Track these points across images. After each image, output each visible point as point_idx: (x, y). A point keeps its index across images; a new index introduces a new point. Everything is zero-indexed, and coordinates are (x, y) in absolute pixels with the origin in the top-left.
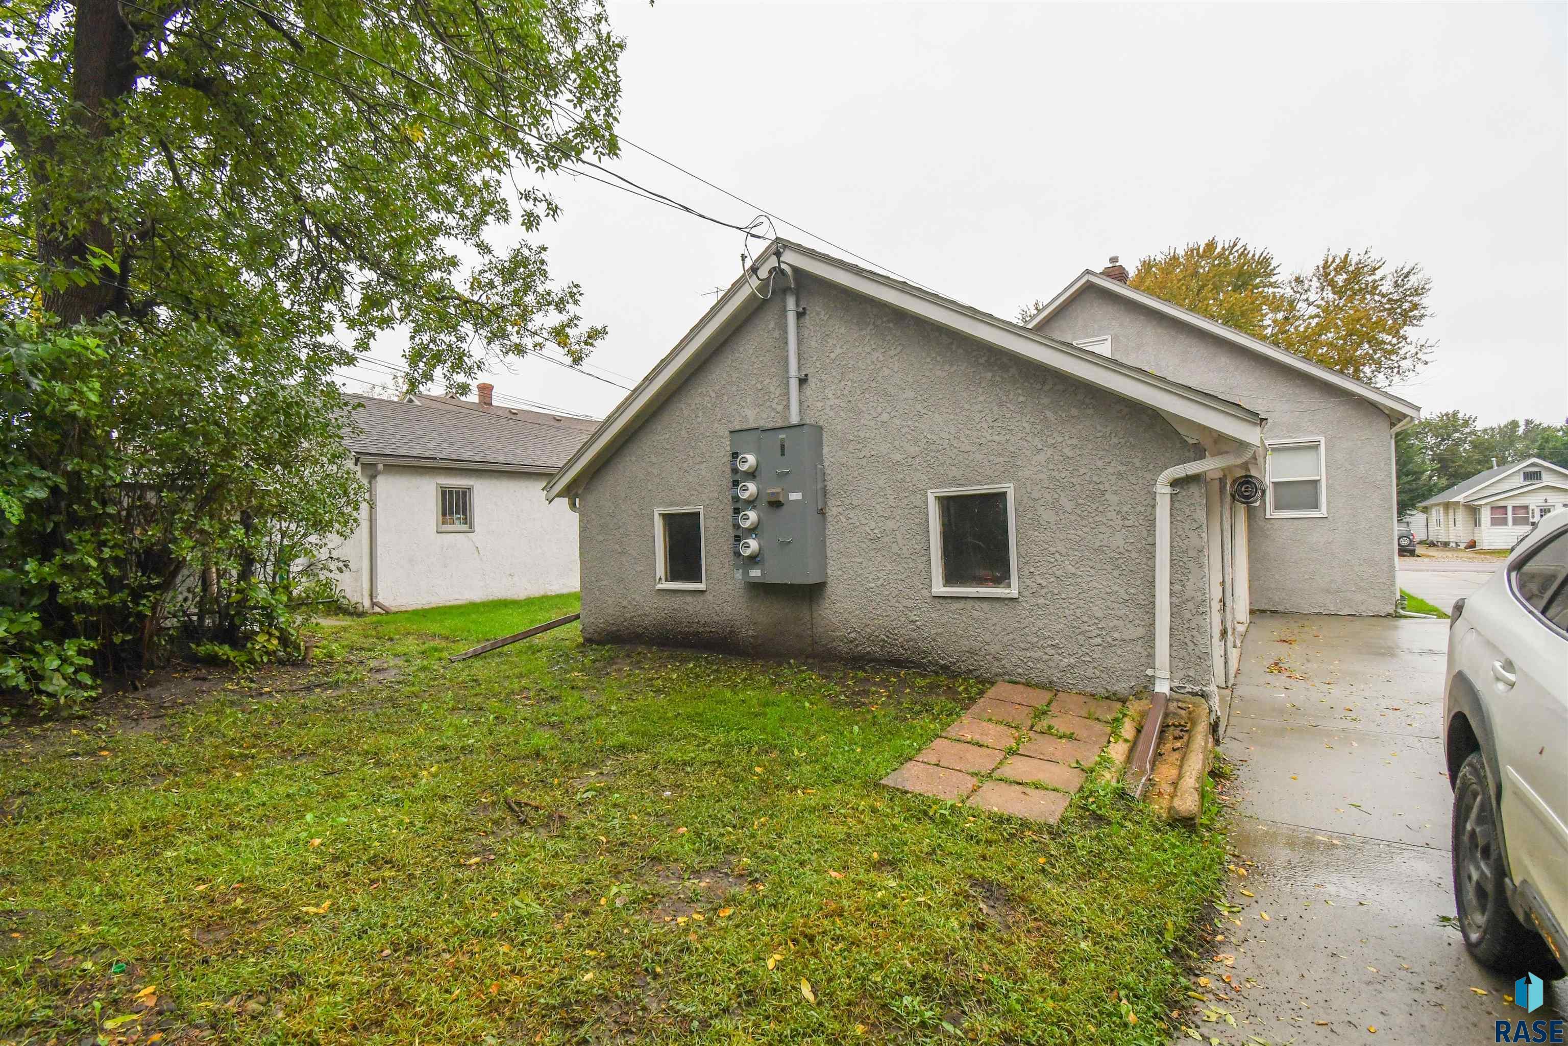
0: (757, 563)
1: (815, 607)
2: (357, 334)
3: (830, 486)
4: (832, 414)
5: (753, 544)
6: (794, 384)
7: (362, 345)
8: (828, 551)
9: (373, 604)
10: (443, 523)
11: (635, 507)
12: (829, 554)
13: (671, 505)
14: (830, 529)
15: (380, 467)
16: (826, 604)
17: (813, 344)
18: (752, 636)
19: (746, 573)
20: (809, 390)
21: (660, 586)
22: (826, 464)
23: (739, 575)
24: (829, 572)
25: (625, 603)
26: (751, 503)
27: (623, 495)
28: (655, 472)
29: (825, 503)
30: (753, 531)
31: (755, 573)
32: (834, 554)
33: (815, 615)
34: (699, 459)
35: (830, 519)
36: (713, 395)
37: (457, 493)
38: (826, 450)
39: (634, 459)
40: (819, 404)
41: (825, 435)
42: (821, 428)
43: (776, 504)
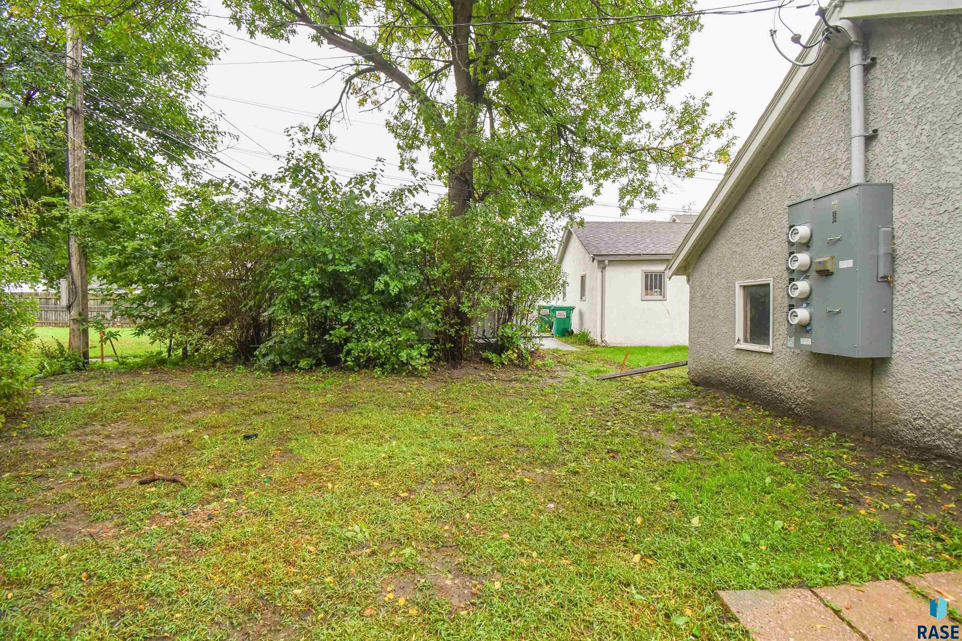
0: (808, 332)
1: (875, 382)
2: (594, 187)
3: (900, 251)
4: (904, 167)
5: (803, 314)
6: (857, 145)
7: (597, 192)
8: (895, 323)
9: (602, 341)
10: (647, 295)
11: (724, 281)
12: (896, 327)
13: (749, 278)
14: (898, 300)
15: (607, 262)
16: (890, 381)
17: (885, 94)
18: (811, 402)
19: (797, 342)
20: (877, 147)
21: (738, 346)
22: (896, 226)
23: (791, 343)
24: (895, 348)
25: (715, 356)
26: (804, 273)
27: (716, 272)
28: (738, 250)
29: (894, 271)
30: (806, 300)
31: (806, 341)
32: (902, 328)
33: (876, 390)
34: (771, 236)
35: (898, 288)
36: (785, 174)
37: (656, 276)
38: (896, 211)
39: (724, 242)
40: (890, 160)
41: (896, 193)
42: (892, 186)
43: (825, 273)
